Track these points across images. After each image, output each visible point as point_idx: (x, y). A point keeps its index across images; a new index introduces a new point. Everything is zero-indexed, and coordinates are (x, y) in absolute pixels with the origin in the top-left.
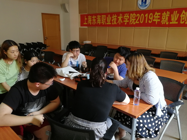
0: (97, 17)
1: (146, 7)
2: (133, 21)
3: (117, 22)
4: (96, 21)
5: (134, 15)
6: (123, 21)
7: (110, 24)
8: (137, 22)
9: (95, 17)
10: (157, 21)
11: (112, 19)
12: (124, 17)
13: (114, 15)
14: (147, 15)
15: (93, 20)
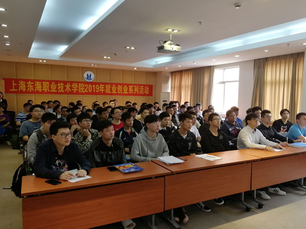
0: (35, 84)
1: (91, 80)
2: (81, 90)
3: (64, 89)
4: (34, 88)
5: (82, 84)
6: (71, 90)
7: (56, 91)
8: (86, 91)
9: (33, 83)
10: (102, 90)
11: (58, 86)
12: (73, 86)
13: (60, 83)
14: (94, 86)
15: (28, 86)
